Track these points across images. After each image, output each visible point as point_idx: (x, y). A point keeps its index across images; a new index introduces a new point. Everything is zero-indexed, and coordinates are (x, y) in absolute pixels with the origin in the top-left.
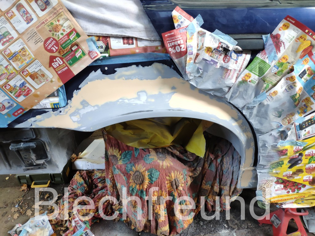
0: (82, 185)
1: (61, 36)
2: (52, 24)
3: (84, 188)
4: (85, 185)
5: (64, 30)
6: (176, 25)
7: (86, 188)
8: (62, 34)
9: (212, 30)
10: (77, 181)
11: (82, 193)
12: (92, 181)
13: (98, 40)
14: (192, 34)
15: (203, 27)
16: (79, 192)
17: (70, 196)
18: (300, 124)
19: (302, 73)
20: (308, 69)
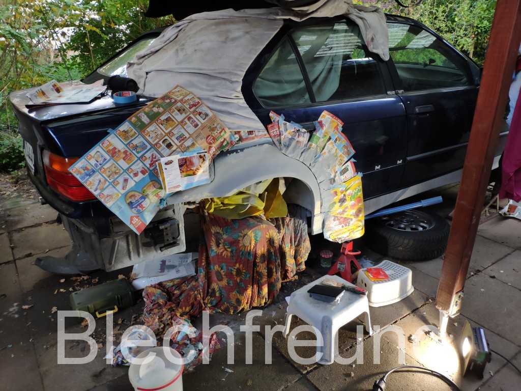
0: (160, 294)
1: (216, 134)
2: (210, 127)
5: (218, 130)
6: (272, 120)
8: (217, 132)
9: (289, 122)
12: (167, 289)
13: (236, 134)
14: (281, 124)
15: (285, 120)
16: (161, 301)
17: (155, 307)
18: (340, 172)
19: (335, 140)
20: (338, 137)
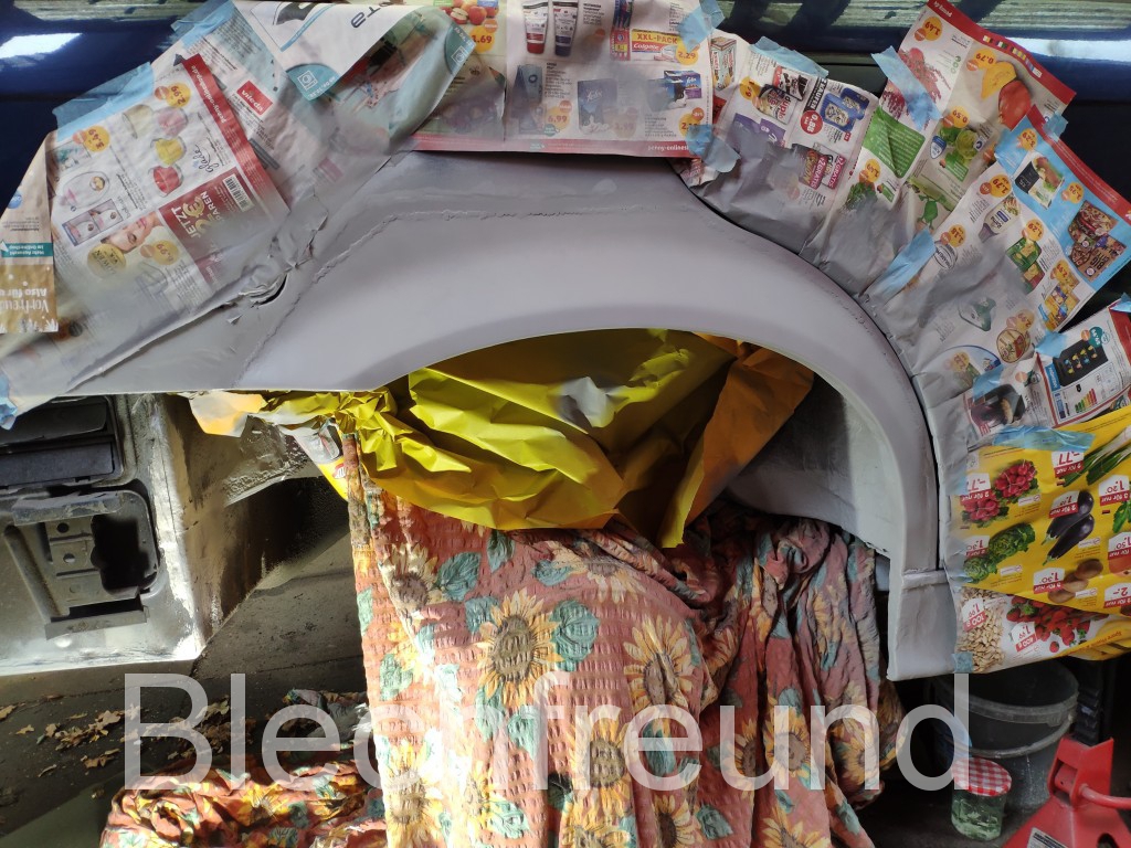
14: (695, 44)
18: (1054, 359)
19: (1022, 173)
20: (1040, 163)
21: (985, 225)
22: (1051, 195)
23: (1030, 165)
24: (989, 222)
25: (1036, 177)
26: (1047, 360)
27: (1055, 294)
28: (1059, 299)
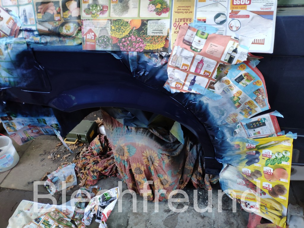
0: (98, 147)
3: (99, 150)
4: (101, 148)
7: (101, 150)
10: (95, 143)
11: (97, 153)
12: (108, 144)
16: (95, 152)
17: (88, 154)
18: (246, 124)
19: (238, 78)
20: (245, 75)
21: (223, 91)
22: (248, 83)
23: (241, 75)
24: (225, 90)
25: (243, 78)
26: (244, 124)
27: (247, 109)
28: (249, 110)
